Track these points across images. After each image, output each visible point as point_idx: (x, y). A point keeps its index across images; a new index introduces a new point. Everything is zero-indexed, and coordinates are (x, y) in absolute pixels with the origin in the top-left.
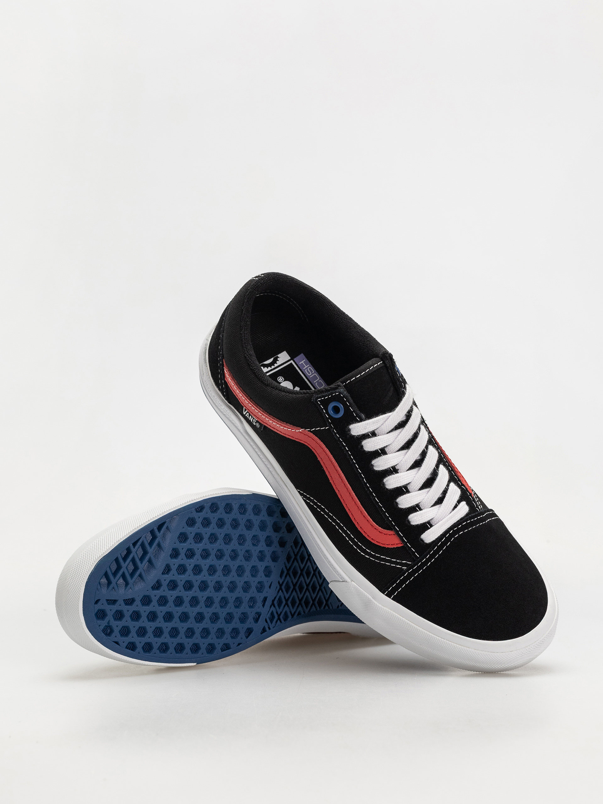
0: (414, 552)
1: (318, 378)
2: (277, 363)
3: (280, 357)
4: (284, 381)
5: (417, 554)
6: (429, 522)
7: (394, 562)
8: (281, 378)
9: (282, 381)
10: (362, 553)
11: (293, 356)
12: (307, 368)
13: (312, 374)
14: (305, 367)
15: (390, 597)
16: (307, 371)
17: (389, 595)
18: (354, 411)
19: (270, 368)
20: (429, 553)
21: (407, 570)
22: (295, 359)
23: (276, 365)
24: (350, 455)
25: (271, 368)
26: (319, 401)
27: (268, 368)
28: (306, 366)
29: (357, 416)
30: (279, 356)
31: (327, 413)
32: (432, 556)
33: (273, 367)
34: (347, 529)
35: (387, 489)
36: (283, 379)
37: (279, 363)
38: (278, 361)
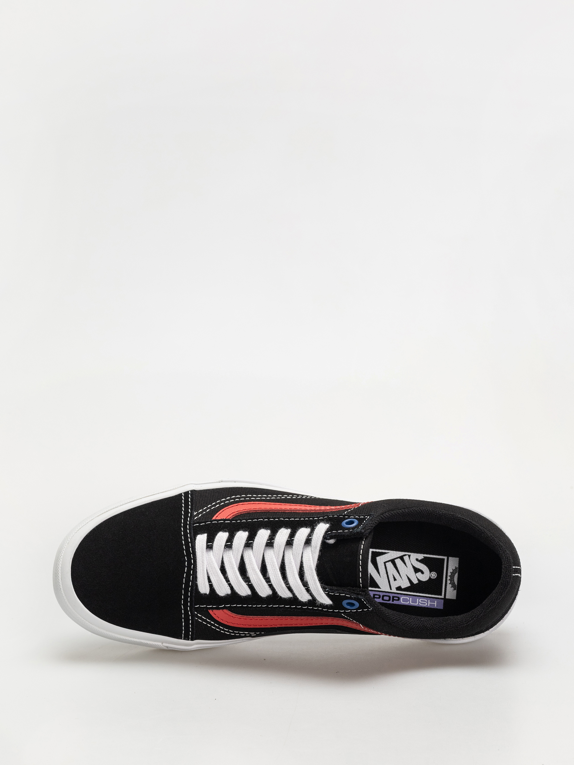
1: (412, 603)
2: (450, 584)
3: (453, 591)
4: (430, 576)
8: (434, 577)
9: (432, 576)
11: (446, 601)
12: (427, 602)
13: (419, 602)
14: (430, 602)
16: (425, 601)
19: (449, 574)
22: (443, 601)
23: (449, 582)
25: (449, 576)
27: (451, 572)
28: (430, 604)
30: (455, 591)
33: (449, 578)
36: (432, 577)
37: (449, 586)
38: (451, 587)
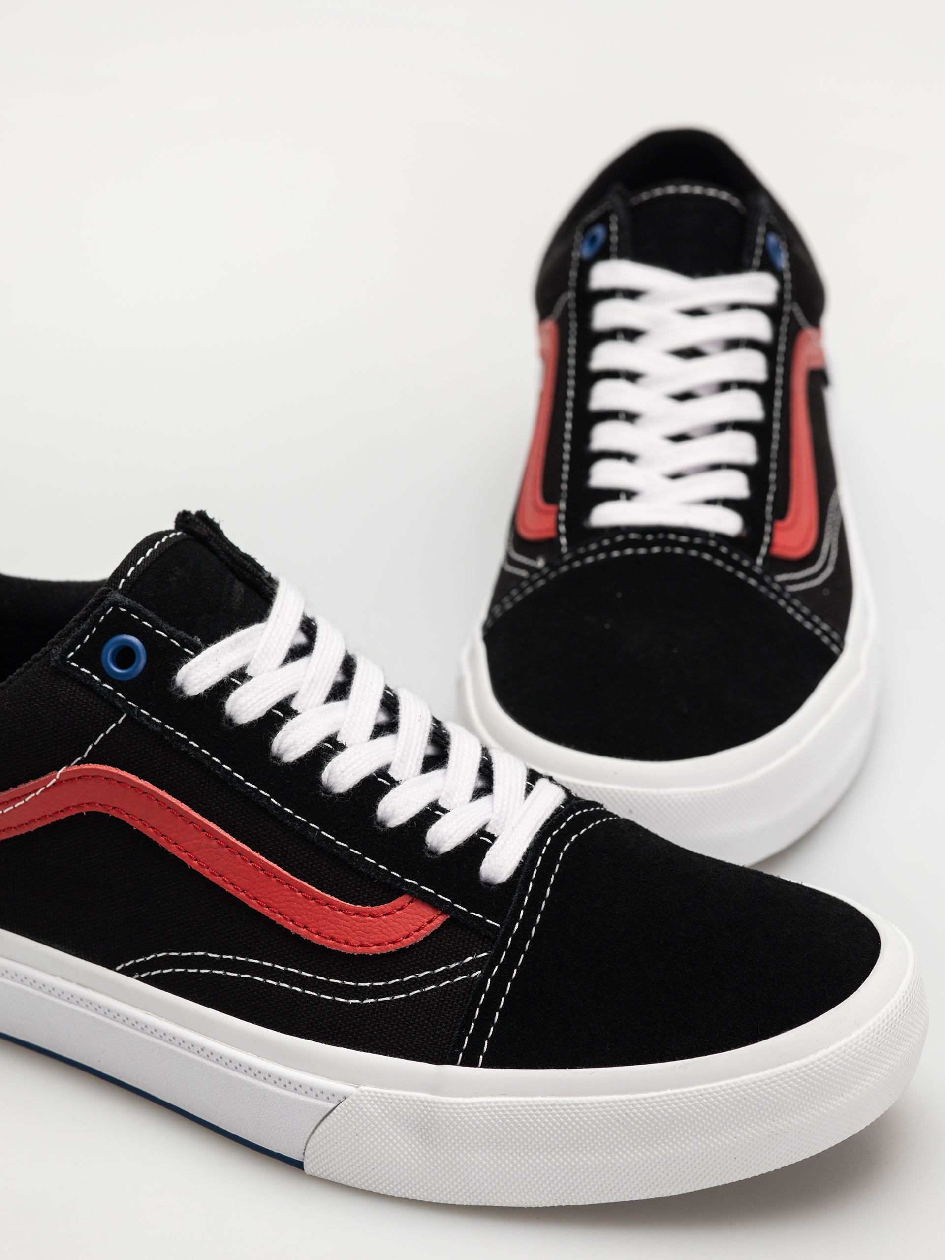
0: (483, 920)
5: (491, 922)
6: (482, 832)
7: (443, 976)
10: (351, 1001)
15: (476, 1065)
17: (470, 1061)
18: (171, 636)
20: (519, 906)
21: (487, 974)
24: (208, 758)
26: (72, 659)
29: (184, 645)
31: (106, 678)
32: (533, 909)
34: (287, 966)
35: (340, 795)
